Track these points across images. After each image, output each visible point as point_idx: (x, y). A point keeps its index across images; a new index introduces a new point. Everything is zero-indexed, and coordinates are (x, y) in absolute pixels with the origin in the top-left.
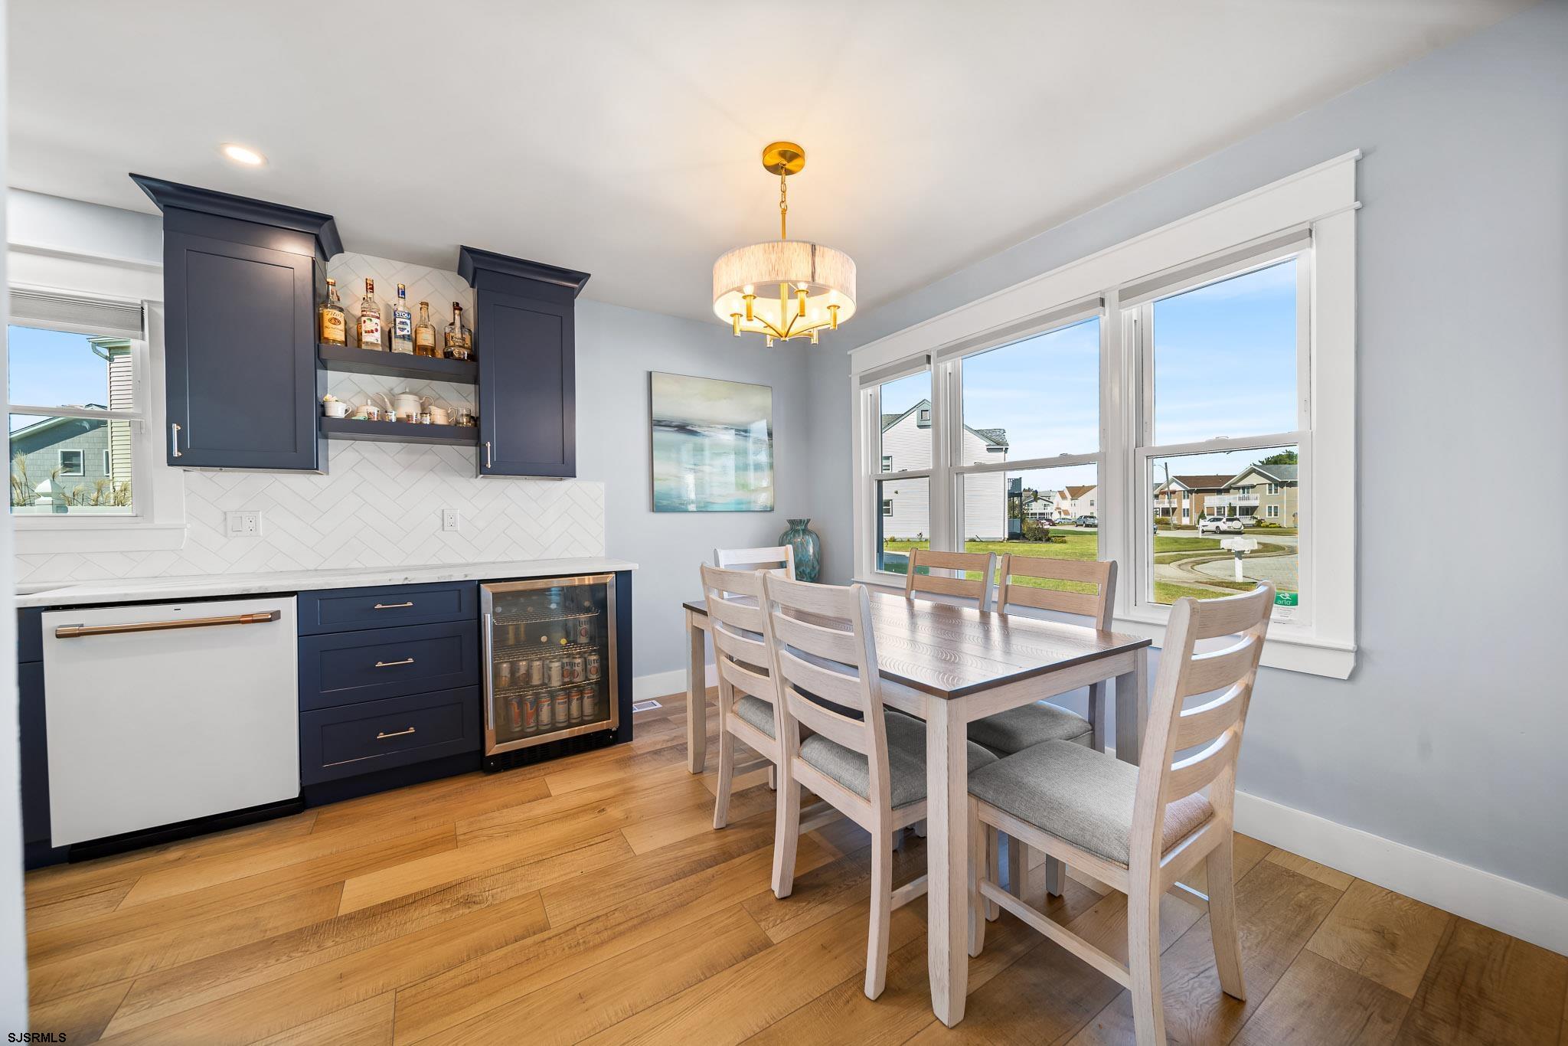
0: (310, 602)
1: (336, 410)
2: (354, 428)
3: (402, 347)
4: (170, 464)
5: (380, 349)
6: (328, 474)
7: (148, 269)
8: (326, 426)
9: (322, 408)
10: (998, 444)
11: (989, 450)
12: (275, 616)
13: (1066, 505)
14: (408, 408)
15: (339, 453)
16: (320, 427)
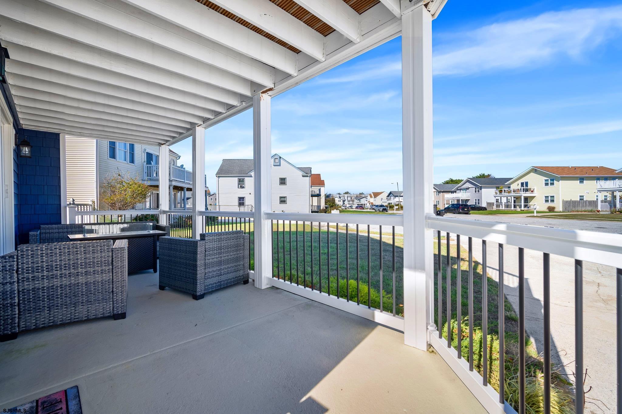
10: (307, 174)
11: (303, 176)
13: (372, 200)
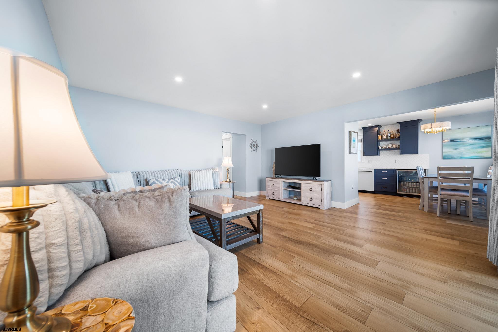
0: (375, 170)
1: (380, 148)
2: (383, 149)
3: (389, 138)
4: (364, 156)
5: (386, 139)
6: (379, 155)
7: (362, 135)
8: (379, 150)
9: (378, 147)
12: (372, 171)
14: (390, 146)
15: (381, 152)
16: (378, 150)
